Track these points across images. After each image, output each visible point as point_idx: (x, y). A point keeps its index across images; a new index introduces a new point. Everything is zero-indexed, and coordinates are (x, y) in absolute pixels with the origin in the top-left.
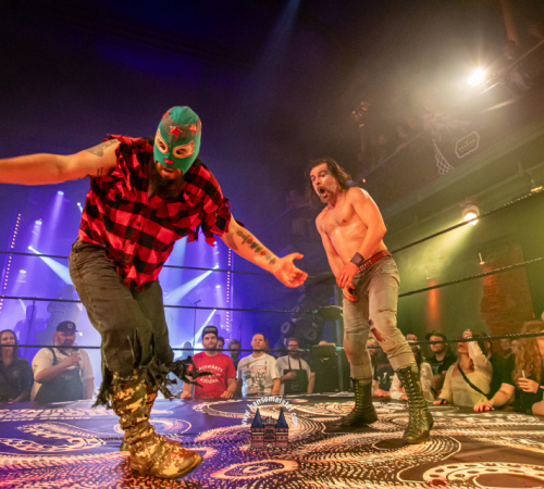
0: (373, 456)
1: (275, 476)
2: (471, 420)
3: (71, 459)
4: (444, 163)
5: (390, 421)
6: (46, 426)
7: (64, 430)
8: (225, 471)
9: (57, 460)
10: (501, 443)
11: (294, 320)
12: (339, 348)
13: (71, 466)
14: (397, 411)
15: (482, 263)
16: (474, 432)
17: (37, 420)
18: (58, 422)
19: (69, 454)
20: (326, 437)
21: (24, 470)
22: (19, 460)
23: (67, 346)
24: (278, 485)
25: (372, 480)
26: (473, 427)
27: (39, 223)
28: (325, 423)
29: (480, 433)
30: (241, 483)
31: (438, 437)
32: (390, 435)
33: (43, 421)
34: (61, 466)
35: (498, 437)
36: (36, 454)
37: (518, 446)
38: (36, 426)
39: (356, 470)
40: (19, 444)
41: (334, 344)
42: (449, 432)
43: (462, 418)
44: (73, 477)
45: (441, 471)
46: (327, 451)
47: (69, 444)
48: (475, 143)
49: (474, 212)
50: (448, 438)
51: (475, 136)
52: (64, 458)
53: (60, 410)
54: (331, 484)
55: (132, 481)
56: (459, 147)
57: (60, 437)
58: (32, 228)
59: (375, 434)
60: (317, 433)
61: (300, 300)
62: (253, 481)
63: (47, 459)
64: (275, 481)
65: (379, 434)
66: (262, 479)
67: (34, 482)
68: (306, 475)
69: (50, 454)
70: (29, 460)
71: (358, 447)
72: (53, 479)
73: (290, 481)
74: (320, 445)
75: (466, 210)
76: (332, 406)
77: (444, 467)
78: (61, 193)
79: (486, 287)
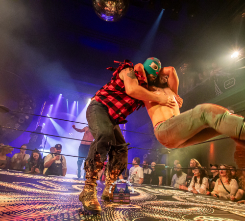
0: (174, 209)
1: (131, 209)
2: (222, 203)
3: (55, 193)
4: (219, 90)
5: (185, 199)
6: (47, 182)
7: (53, 184)
8: (112, 205)
9: (50, 192)
10: (233, 212)
11: (149, 153)
12: (166, 167)
13: (55, 195)
14: (190, 196)
16: (222, 207)
17: (44, 180)
18: (51, 181)
19: (54, 191)
20: (156, 200)
21: (38, 194)
22: (37, 191)
23: (58, 154)
24: (132, 212)
25: (171, 216)
26: (222, 205)
27: (52, 105)
28: (157, 196)
29: (225, 208)
30: (118, 209)
31: (205, 207)
32: (184, 203)
33: (46, 180)
34: (51, 194)
35: (233, 210)
36: (43, 190)
37: (241, 215)
38: (43, 181)
39: (165, 213)
40: (37, 186)
41: (164, 165)
42: (210, 206)
43: (218, 202)
44: (55, 199)
45: (203, 218)
46: (155, 205)
47: (55, 188)
50: (209, 207)
51: (233, 80)
52: (53, 192)
53: (53, 178)
54: (153, 215)
56: (226, 84)
57: (52, 186)
58: (49, 107)
59: (177, 202)
60: (153, 198)
61: (153, 145)
62: (122, 209)
63: (46, 192)
64: (131, 211)
65: (179, 202)
66: (126, 209)
67: (41, 198)
68: (144, 211)
69: (48, 190)
70: (40, 191)
71: (169, 205)
72: (48, 198)
73: (137, 211)
74: (152, 202)
76: (161, 190)
77: (204, 217)
78: (61, 95)
79: (237, 147)
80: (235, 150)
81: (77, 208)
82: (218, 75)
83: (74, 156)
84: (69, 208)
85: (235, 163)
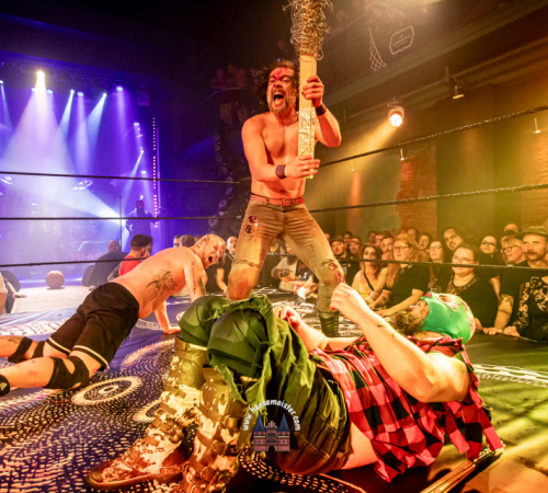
4: (377, 57)
8: (147, 408)
11: (222, 213)
15: (403, 159)
48: (409, 39)
49: (399, 113)
51: (409, 32)
55: (61, 431)
56: (394, 41)
61: (228, 193)
75: (392, 111)
79: (403, 182)
80: (399, 189)
81: (66, 456)
82: (378, 13)
83: (32, 265)
84: (46, 462)
85: (397, 214)
